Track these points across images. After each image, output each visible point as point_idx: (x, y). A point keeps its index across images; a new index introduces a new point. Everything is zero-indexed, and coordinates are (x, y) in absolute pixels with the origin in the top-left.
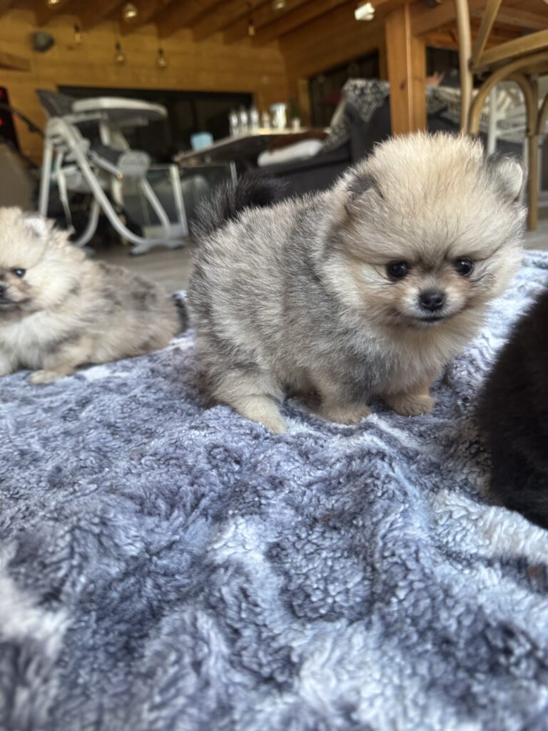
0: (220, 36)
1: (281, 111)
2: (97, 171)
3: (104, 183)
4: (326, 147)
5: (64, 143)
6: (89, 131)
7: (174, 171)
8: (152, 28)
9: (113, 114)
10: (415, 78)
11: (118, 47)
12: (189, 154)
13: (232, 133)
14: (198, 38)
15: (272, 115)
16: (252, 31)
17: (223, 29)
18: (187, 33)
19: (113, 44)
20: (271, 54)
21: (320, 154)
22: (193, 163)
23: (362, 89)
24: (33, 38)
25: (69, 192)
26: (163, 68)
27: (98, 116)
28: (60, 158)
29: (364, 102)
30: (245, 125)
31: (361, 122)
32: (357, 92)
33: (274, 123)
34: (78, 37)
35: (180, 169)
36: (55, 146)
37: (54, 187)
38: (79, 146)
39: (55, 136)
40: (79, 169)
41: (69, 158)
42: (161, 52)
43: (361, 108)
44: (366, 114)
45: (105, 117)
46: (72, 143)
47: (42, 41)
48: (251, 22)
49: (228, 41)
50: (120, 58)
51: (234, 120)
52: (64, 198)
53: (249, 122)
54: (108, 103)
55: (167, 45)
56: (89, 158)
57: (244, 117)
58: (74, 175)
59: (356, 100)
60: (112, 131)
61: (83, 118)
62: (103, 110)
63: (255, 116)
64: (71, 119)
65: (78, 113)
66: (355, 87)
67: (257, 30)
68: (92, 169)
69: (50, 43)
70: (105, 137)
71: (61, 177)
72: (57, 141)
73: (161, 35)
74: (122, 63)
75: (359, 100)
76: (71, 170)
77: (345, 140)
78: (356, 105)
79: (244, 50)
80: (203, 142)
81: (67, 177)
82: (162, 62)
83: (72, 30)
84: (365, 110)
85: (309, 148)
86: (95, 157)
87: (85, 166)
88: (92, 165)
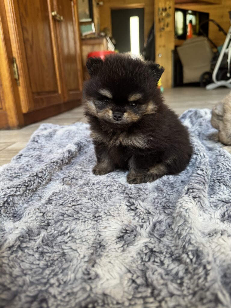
52: (229, 61)
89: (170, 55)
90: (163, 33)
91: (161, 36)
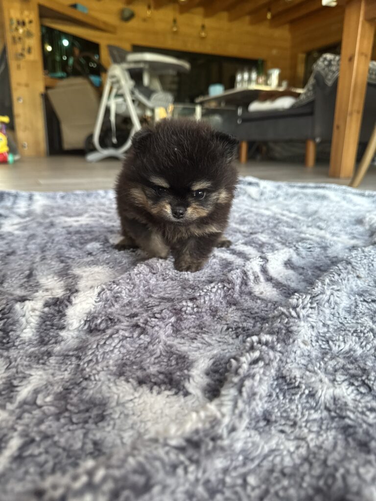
0: (247, 19)
1: (275, 74)
2: (137, 103)
3: (139, 112)
4: (296, 103)
5: (118, 82)
6: (136, 75)
7: (198, 109)
8: (200, 10)
9: (153, 65)
10: (361, 54)
11: (175, 21)
12: (206, 98)
13: (236, 86)
14: (231, 20)
15: (268, 76)
16: (269, 16)
17: (250, 13)
18: (225, 15)
19: (171, 18)
20: (283, 34)
21: (293, 107)
22: (213, 105)
23: (330, 61)
24: (122, 12)
25: (117, 115)
26: (203, 38)
27: (141, 65)
28: (114, 91)
29: (330, 71)
30: (246, 81)
31: (325, 85)
32: (326, 63)
33: (269, 82)
34: (149, 13)
35: (202, 109)
36: (113, 83)
37: (108, 111)
38: (127, 84)
39: (113, 77)
40: (125, 100)
41: (120, 92)
42: (203, 27)
43: (327, 75)
44: (329, 80)
45: (147, 66)
46: (123, 82)
47: (127, 14)
48: (269, 10)
49: (252, 23)
50: (175, 29)
51: (239, 77)
52: (113, 118)
53: (250, 80)
54: (149, 57)
55: (209, 22)
56: (132, 93)
57: (246, 76)
58: (121, 104)
59: (324, 69)
60: (151, 77)
61: (132, 66)
62: (145, 62)
63: (254, 76)
64: (125, 66)
65: (130, 62)
66: (325, 59)
67: (273, 17)
68: (133, 101)
69: (132, 16)
70: (146, 80)
71: (113, 104)
72: (114, 80)
73: (207, 15)
74: (176, 33)
75: (326, 69)
76: (120, 100)
77: (311, 99)
78: (323, 73)
79: (263, 30)
80: (217, 91)
81: (117, 105)
82: (203, 34)
83: (146, 8)
84: (329, 77)
85: (285, 103)
86: (137, 93)
87: (129, 98)
88: (134, 98)
89: (39, 101)
90: (22, 63)
91: (19, 67)
